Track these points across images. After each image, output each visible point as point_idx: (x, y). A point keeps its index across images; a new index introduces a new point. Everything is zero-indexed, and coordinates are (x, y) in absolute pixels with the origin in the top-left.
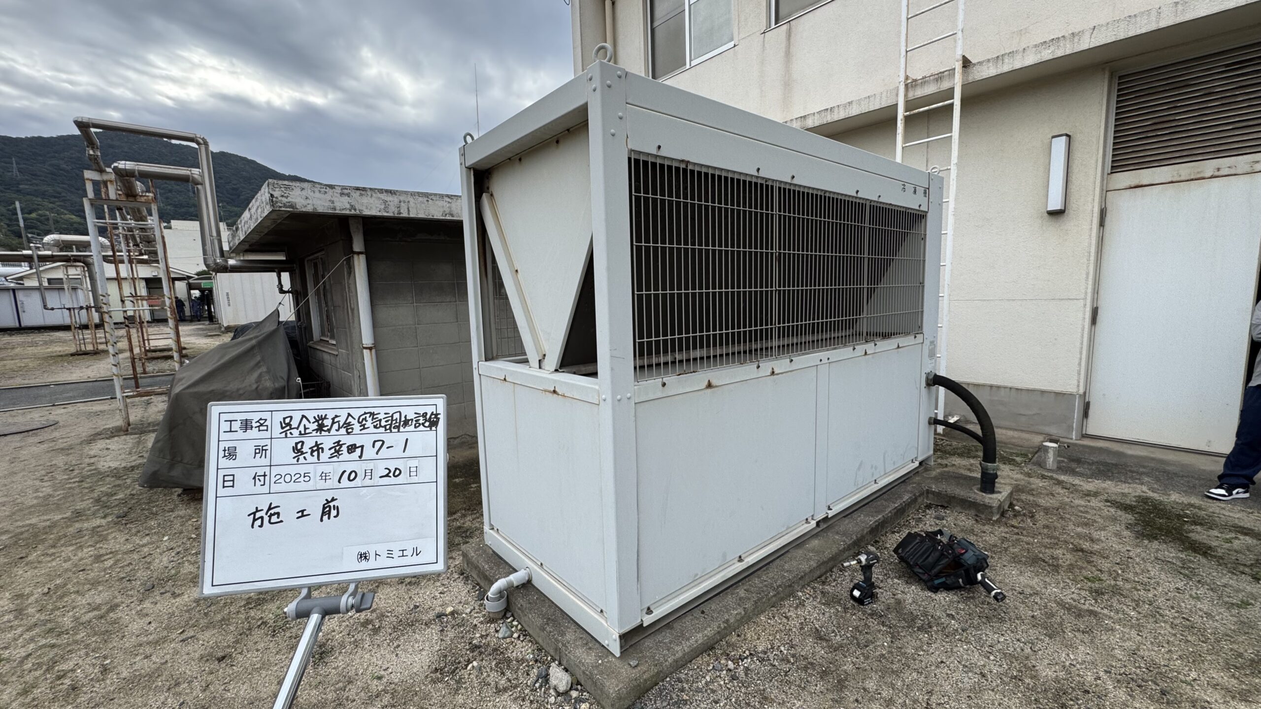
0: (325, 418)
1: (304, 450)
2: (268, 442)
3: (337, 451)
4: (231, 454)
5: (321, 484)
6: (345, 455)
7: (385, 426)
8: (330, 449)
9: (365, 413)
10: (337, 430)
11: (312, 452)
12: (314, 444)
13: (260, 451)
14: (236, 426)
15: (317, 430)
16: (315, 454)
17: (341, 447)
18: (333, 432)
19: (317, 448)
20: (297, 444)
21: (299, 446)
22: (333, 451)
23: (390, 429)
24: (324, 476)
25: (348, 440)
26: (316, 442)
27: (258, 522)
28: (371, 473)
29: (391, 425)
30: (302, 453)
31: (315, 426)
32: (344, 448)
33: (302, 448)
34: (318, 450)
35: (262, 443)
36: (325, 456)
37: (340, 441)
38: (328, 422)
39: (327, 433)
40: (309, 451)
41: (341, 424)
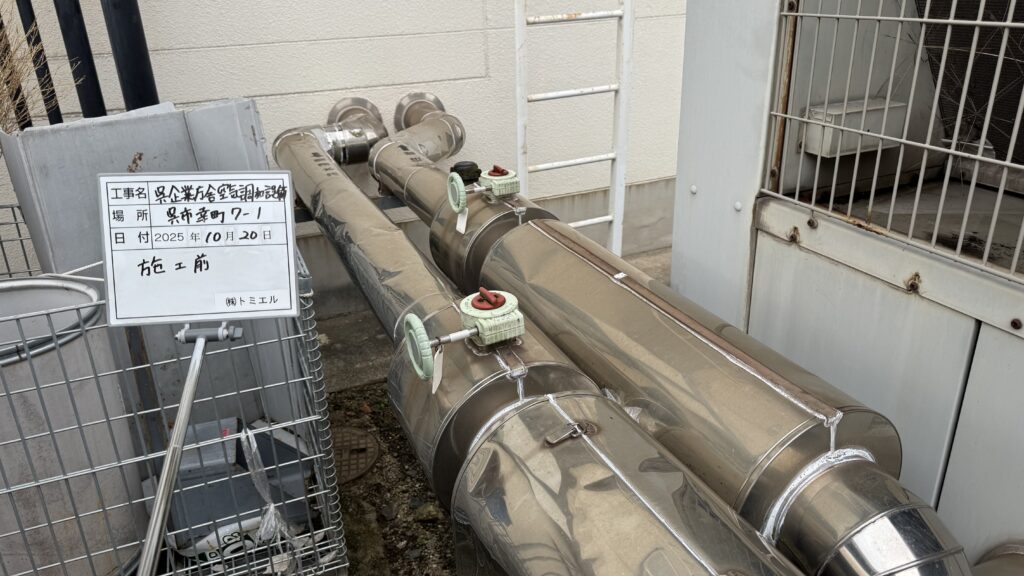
0: (191, 188)
2: (147, 207)
3: (203, 216)
4: (119, 216)
5: (192, 243)
6: (210, 220)
7: (241, 196)
8: (197, 214)
9: (224, 185)
10: (202, 199)
11: (183, 216)
13: (142, 214)
14: (121, 193)
15: (185, 198)
16: (185, 218)
17: (206, 213)
18: (198, 200)
19: (187, 214)
20: (170, 209)
21: (172, 211)
22: (199, 216)
23: (245, 198)
24: (194, 237)
25: (211, 208)
26: (185, 208)
27: (146, 272)
28: (231, 235)
29: (246, 195)
30: (175, 217)
31: (183, 195)
32: (208, 214)
33: (174, 213)
35: (142, 208)
36: (194, 219)
37: (204, 208)
38: (193, 192)
39: (193, 201)
40: (180, 216)
41: (204, 193)
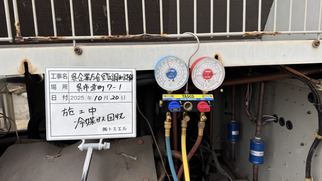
1: (81, 87)
2: (67, 83)
3: (94, 88)
4: (54, 87)
6: (97, 90)
7: (112, 79)
8: (91, 87)
9: (104, 73)
10: (94, 80)
11: (84, 88)
12: (85, 85)
13: (65, 86)
14: (55, 76)
15: (86, 79)
17: (95, 86)
18: (92, 80)
19: (86, 87)
20: (78, 84)
23: (114, 80)
24: (89, 98)
25: (98, 84)
27: (66, 114)
28: (106, 97)
29: (114, 78)
31: (85, 78)
32: (97, 87)
35: (65, 83)
36: (89, 90)
37: (94, 84)
38: (90, 76)
39: (89, 81)
41: (95, 77)
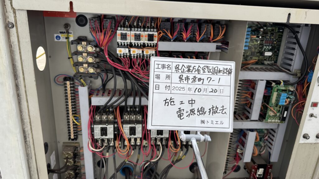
0: (191, 67)
1: (183, 78)
2: (170, 74)
3: (194, 80)
4: (158, 77)
5: (188, 92)
6: (197, 82)
7: (212, 72)
8: (192, 79)
9: (205, 66)
10: (195, 72)
12: (186, 76)
13: (168, 77)
14: (160, 66)
15: (187, 71)
16: (187, 80)
17: (196, 79)
18: (193, 72)
19: (187, 78)
21: (181, 77)
22: (193, 80)
23: (214, 73)
24: (190, 89)
25: (198, 76)
26: (187, 76)
27: (167, 104)
28: (206, 90)
30: (182, 80)
31: (187, 69)
32: (197, 79)
33: (182, 77)
34: (188, 79)
36: (190, 81)
37: (195, 76)
39: (191, 73)
40: (185, 79)
41: (196, 69)
